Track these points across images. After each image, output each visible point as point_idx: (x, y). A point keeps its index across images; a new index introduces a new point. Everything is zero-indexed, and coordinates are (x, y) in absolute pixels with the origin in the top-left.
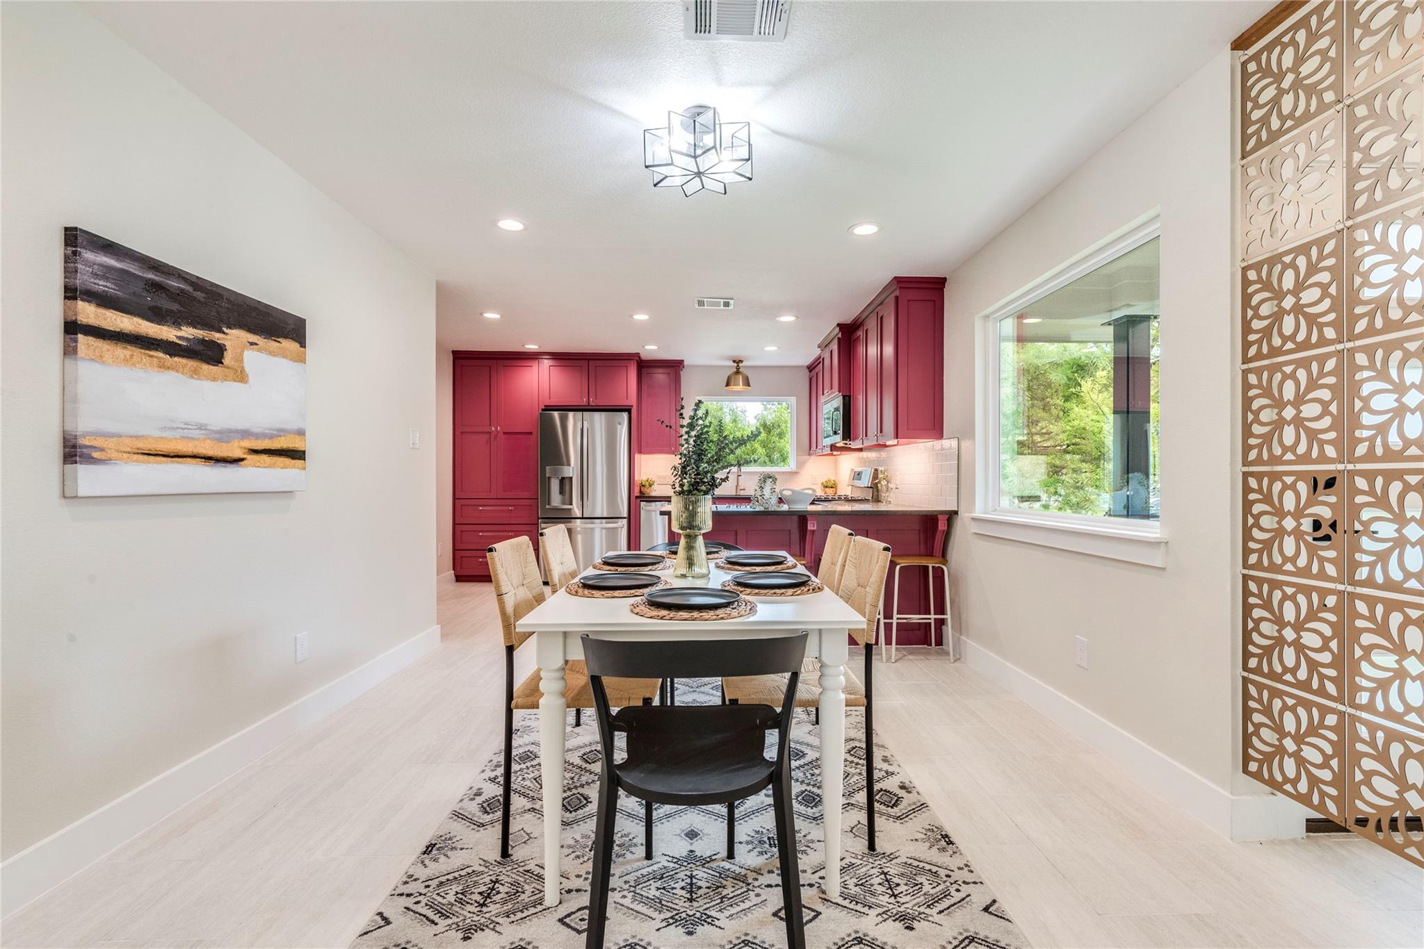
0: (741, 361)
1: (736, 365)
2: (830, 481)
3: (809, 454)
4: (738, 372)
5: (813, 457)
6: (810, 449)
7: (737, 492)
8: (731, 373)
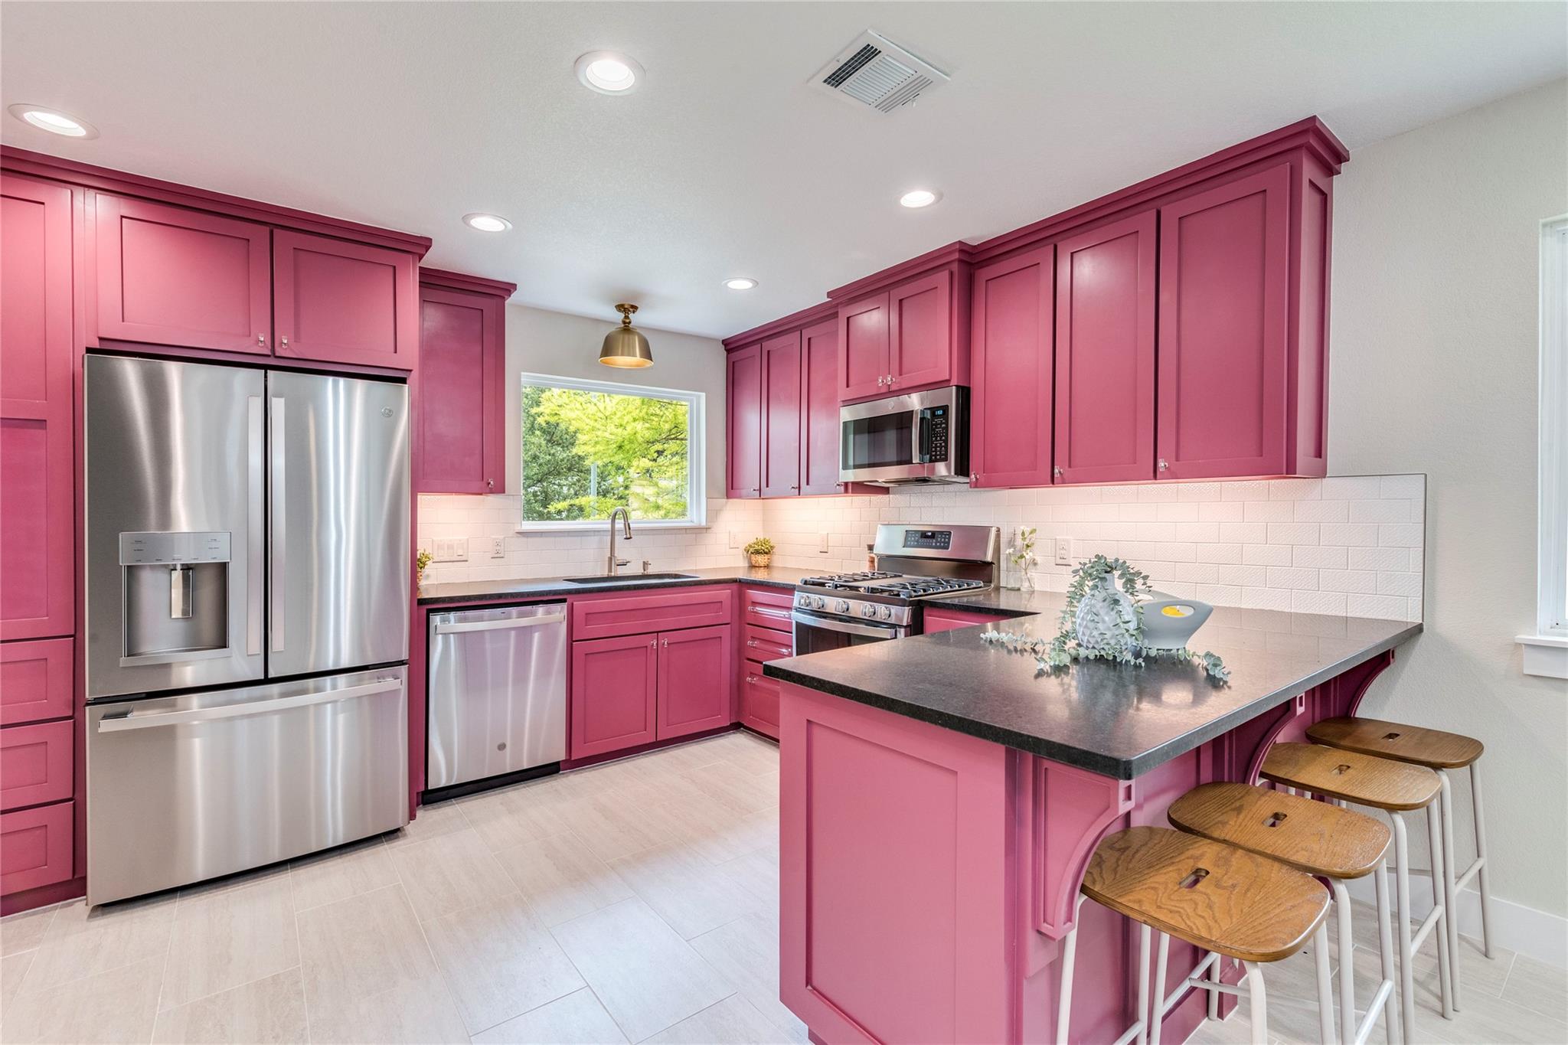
0: (634, 308)
1: (622, 315)
3: (727, 496)
4: (627, 328)
5: (733, 501)
6: (728, 487)
8: (612, 329)
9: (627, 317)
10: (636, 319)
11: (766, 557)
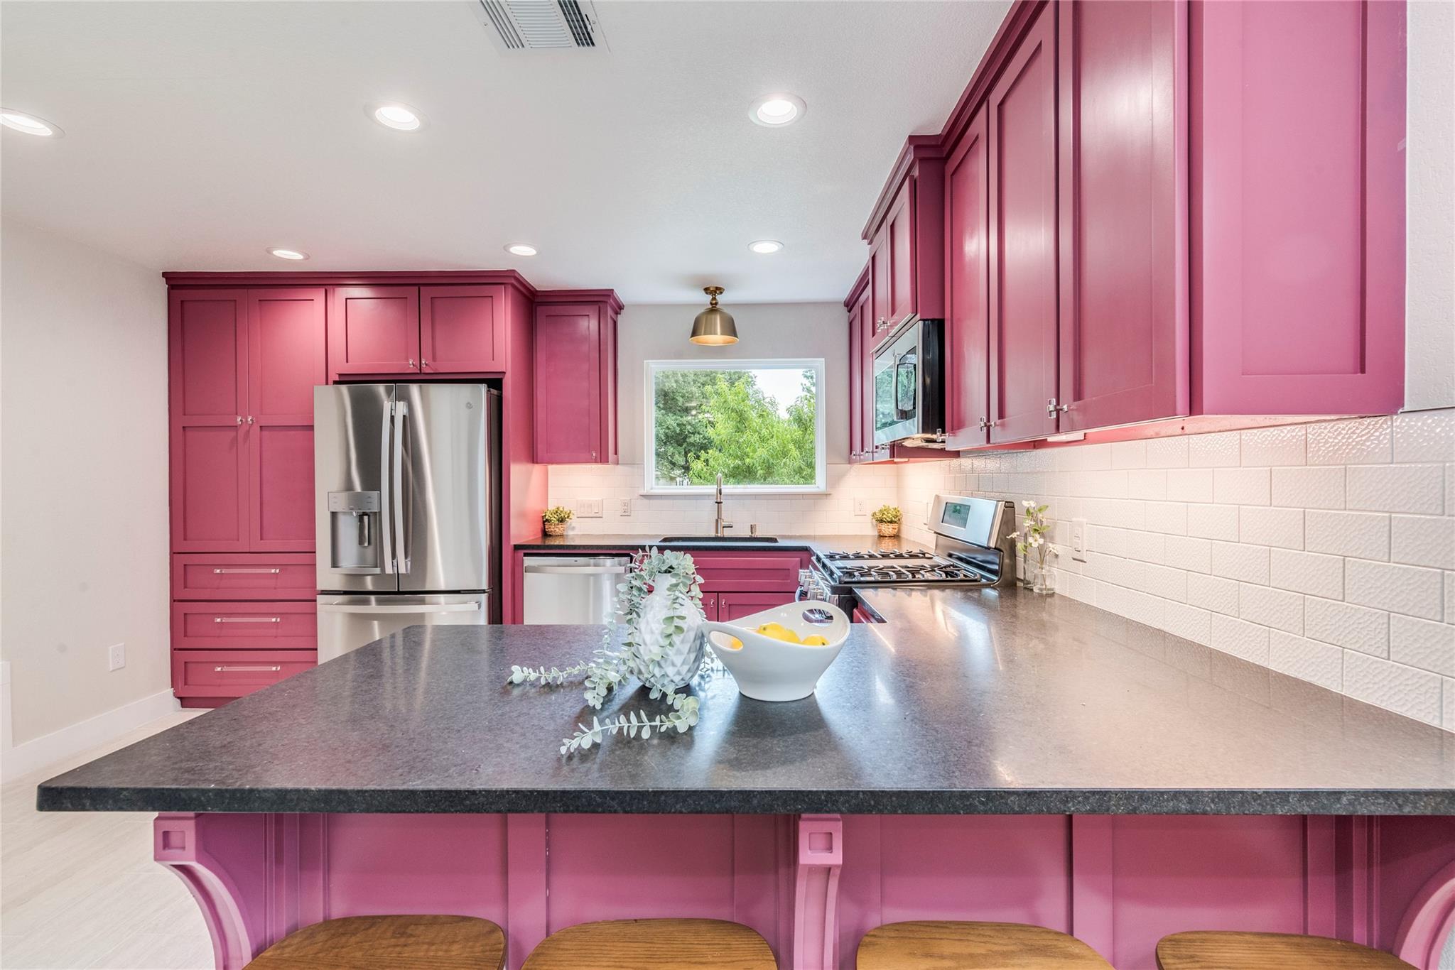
0: (719, 290)
1: (710, 297)
2: (888, 510)
3: (850, 462)
4: (714, 309)
5: (856, 466)
6: (851, 454)
7: (717, 532)
8: (702, 310)
9: (714, 299)
10: (721, 298)
11: (896, 526)
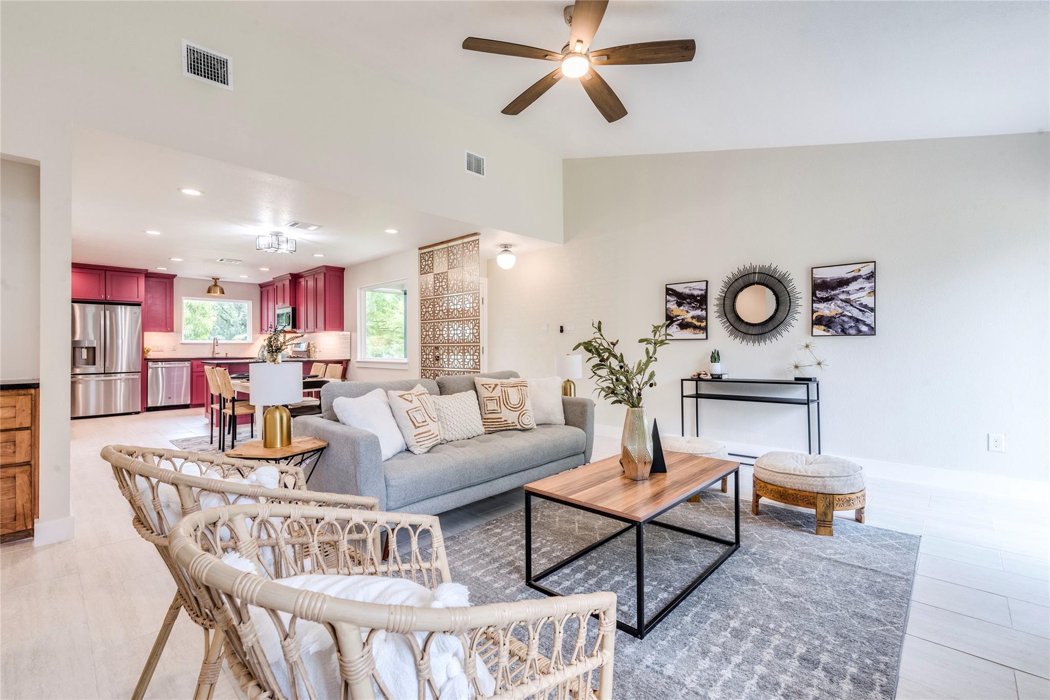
0: (218, 279)
1: (215, 281)
3: (261, 334)
4: (216, 285)
6: (261, 331)
7: (213, 355)
8: (210, 286)
